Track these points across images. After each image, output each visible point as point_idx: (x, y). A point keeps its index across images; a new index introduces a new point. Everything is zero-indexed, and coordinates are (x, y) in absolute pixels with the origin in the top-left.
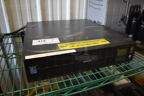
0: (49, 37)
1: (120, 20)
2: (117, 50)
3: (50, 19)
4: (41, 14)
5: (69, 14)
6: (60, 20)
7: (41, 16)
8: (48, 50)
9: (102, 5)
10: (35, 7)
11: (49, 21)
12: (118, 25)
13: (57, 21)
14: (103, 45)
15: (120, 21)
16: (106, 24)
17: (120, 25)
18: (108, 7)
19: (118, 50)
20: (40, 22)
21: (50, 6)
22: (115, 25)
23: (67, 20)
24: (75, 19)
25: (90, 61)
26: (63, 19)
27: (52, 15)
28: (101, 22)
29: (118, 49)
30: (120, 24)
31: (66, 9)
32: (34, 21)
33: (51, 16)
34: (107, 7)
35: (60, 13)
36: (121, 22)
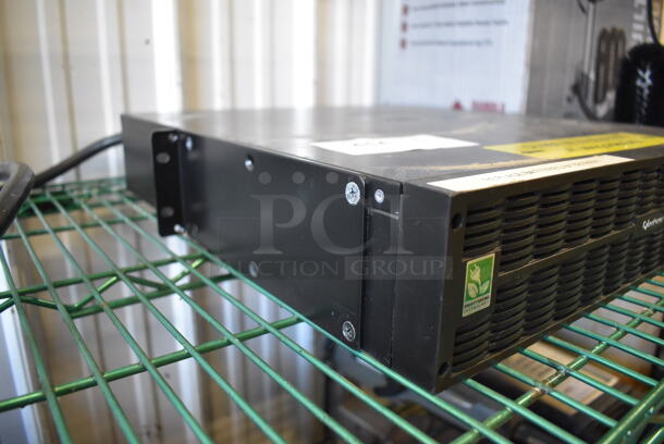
10: (147, 42)
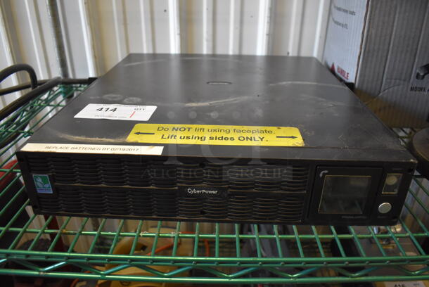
0: (139, 100)
1: (418, 71)
2: (321, 175)
3: (205, 50)
4: (179, 32)
5: (265, 36)
6: (237, 53)
7: (178, 38)
8: (92, 137)
9: (353, 13)
11: (201, 55)
12: (412, 89)
13: (227, 56)
14: (267, 149)
15: (422, 74)
16: (359, 80)
17: (421, 89)
18: (370, 19)
19: (324, 174)
20: (175, 55)
21: (207, 9)
22: (399, 85)
23: (259, 56)
24: (285, 54)
25: (214, 192)
26: (245, 52)
27: (211, 38)
28: (347, 72)
29: (326, 172)
30: (419, 84)
31: (256, 23)
32: (159, 51)
33: (207, 41)
34: (368, 18)
35: (238, 31)
36: (423, 77)
